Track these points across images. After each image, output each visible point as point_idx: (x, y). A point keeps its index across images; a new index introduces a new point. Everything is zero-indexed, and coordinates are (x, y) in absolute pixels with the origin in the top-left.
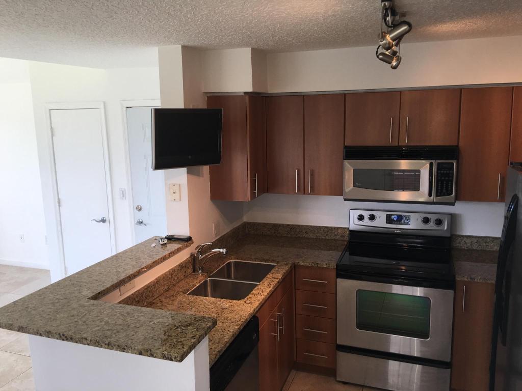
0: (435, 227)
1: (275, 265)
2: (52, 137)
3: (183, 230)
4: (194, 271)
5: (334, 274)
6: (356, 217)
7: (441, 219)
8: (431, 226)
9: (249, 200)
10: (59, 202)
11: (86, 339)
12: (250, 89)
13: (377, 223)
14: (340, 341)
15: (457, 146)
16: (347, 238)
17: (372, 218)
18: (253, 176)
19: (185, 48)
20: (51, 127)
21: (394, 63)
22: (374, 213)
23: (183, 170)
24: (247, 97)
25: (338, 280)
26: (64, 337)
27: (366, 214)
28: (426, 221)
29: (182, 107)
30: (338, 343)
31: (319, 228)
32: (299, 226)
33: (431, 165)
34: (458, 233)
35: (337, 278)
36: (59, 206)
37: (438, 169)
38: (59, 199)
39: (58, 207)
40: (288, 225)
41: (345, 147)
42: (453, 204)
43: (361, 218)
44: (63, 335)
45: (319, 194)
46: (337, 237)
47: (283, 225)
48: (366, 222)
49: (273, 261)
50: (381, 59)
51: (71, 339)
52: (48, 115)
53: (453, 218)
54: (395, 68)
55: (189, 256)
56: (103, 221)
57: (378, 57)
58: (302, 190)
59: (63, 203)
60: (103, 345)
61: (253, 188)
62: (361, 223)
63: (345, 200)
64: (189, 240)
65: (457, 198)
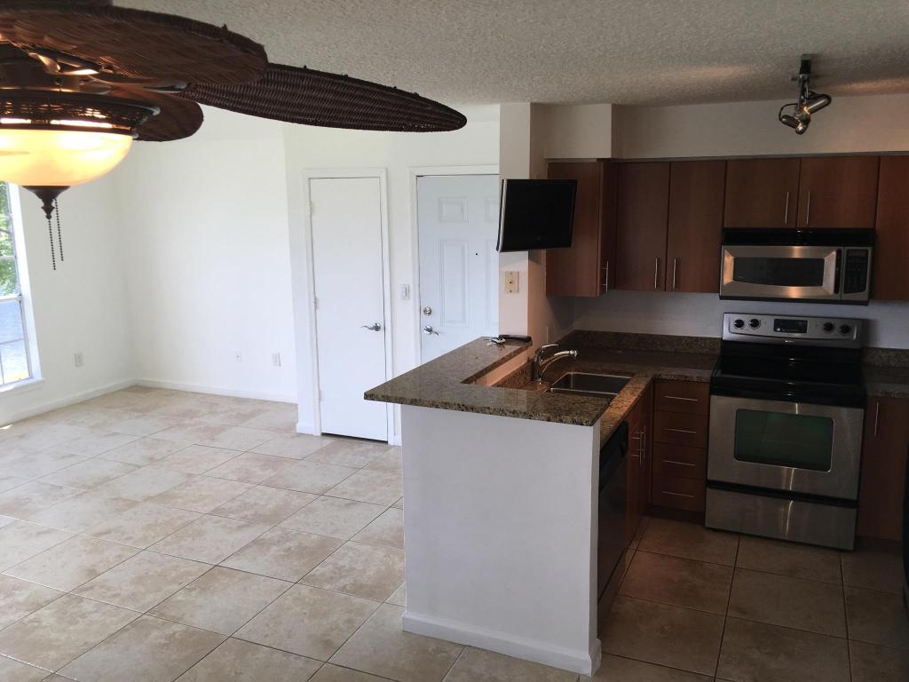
0: (840, 336)
1: (629, 380)
2: (311, 215)
3: (521, 328)
4: (533, 379)
5: (706, 390)
6: (733, 323)
7: (849, 325)
8: (835, 334)
9: (598, 295)
10: (315, 302)
11: (489, 408)
12: (608, 155)
13: (761, 331)
14: (710, 477)
15: (873, 230)
16: (718, 352)
17: (755, 324)
18: (603, 265)
19: (534, 106)
20: (310, 202)
21: (800, 128)
22: (758, 318)
23: (525, 254)
24: (602, 164)
25: (714, 398)
26: (464, 408)
27: (747, 319)
28: (829, 327)
29: (527, 177)
30: (709, 478)
31: (680, 338)
32: (651, 335)
33: (839, 253)
34: (871, 346)
35: (710, 394)
36: (316, 308)
37: (848, 258)
38: (315, 298)
39: (313, 309)
40: (637, 334)
41: (724, 230)
42: (865, 303)
43: (739, 324)
44: (463, 405)
45: (686, 290)
46: (705, 350)
47: (630, 334)
48: (747, 329)
49: (625, 374)
50: (784, 123)
51: (472, 409)
52: (307, 185)
53: (866, 326)
54: (801, 133)
55: (526, 361)
56: (377, 328)
57: (780, 120)
58: (663, 286)
59: (320, 304)
60: (508, 413)
61: (603, 281)
62: (739, 330)
63: (721, 298)
64: (527, 340)
65: (872, 296)
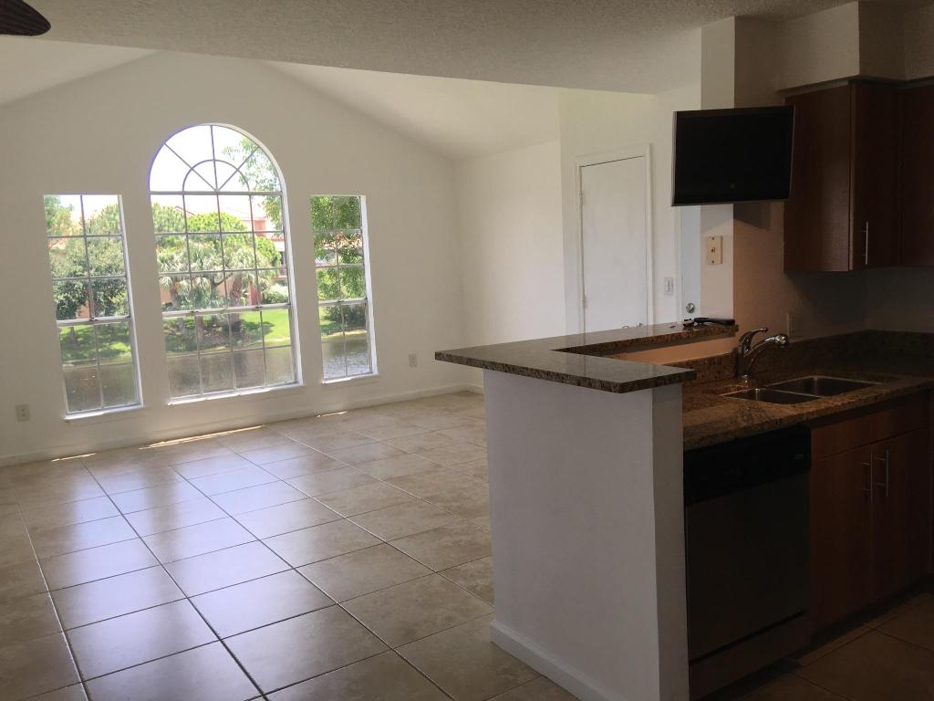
2: (581, 207)
4: (735, 374)
9: (851, 268)
10: (584, 301)
18: (861, 227)
20: (581, 192)
24: (854, 86)
38: (584, 297)
39: (582, 308)
52: (579, 174)
59: (588, 302)
61: (860, 248)
64: (731, 324)
